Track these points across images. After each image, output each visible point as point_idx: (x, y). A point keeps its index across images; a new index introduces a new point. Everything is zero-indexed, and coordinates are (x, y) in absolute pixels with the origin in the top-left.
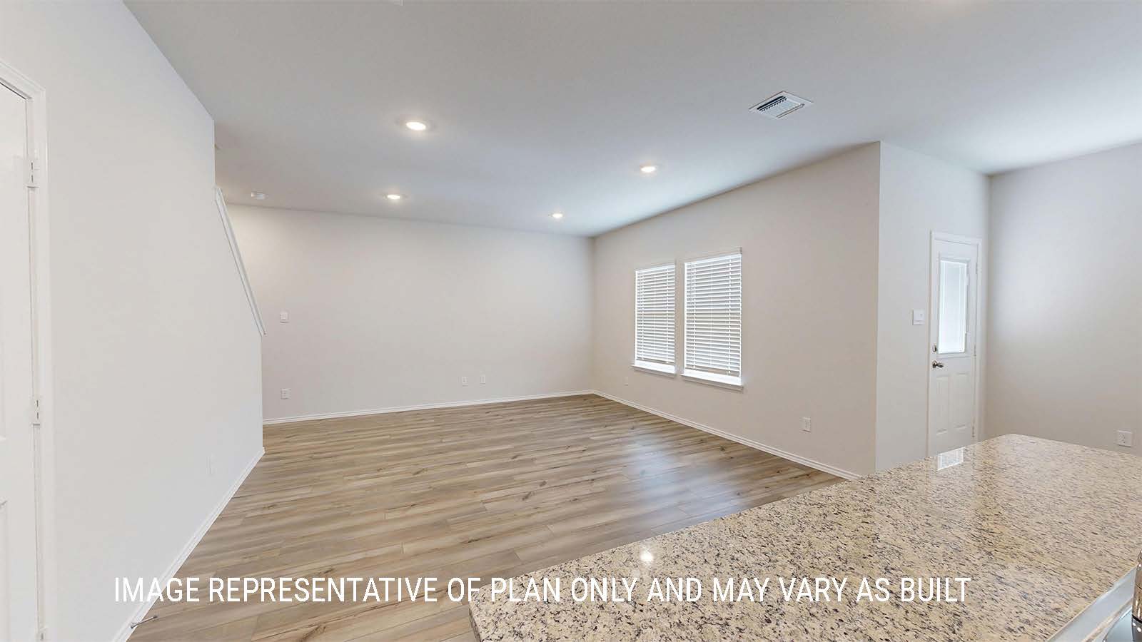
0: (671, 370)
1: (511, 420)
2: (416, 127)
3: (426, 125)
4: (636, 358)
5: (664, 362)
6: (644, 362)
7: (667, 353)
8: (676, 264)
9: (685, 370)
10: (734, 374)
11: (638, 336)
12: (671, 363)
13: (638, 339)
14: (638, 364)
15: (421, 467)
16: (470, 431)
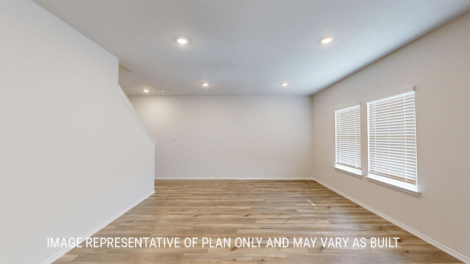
0: (359, 172)
1: (260, 191)
2: (182, 42)
3: (186, 40)
4: (336, 162)
5: (354, 167)
6: (342, 166)
7: (356, 161)
8: (360, 105)
9: (369, 174)
10: (412, 182)
11: (337, 149)
12: (359, 168)
13: (337, 151)
14: (337, 166)
15: (200, 213)
16: (237, 195)
